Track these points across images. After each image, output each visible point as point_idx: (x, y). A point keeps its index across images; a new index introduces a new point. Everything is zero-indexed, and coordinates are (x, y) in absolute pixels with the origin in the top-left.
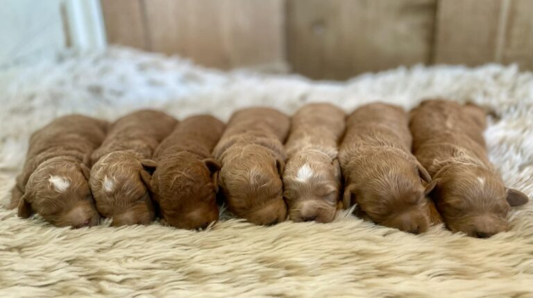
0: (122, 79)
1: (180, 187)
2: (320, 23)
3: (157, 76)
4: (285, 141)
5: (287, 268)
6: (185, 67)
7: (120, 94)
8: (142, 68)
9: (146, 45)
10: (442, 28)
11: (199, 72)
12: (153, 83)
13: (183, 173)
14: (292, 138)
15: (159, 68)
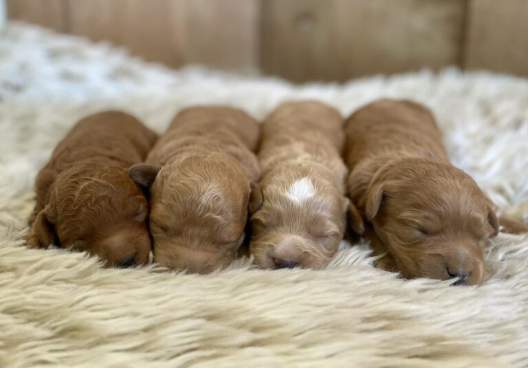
0: (24, 67)
1: (90, 199)
2: (306, 16)
3: (75, 68)
4: (257, 149)
5: (255, 330)
6: (118, 59)
7: (18, 89)
8: (54, 55)
9: (64, 24)
10: (476, 20)
11: (136, 66)
12: (67, 77)
13: (94, 179)
14: (267, 144)
15: (78, 56)
